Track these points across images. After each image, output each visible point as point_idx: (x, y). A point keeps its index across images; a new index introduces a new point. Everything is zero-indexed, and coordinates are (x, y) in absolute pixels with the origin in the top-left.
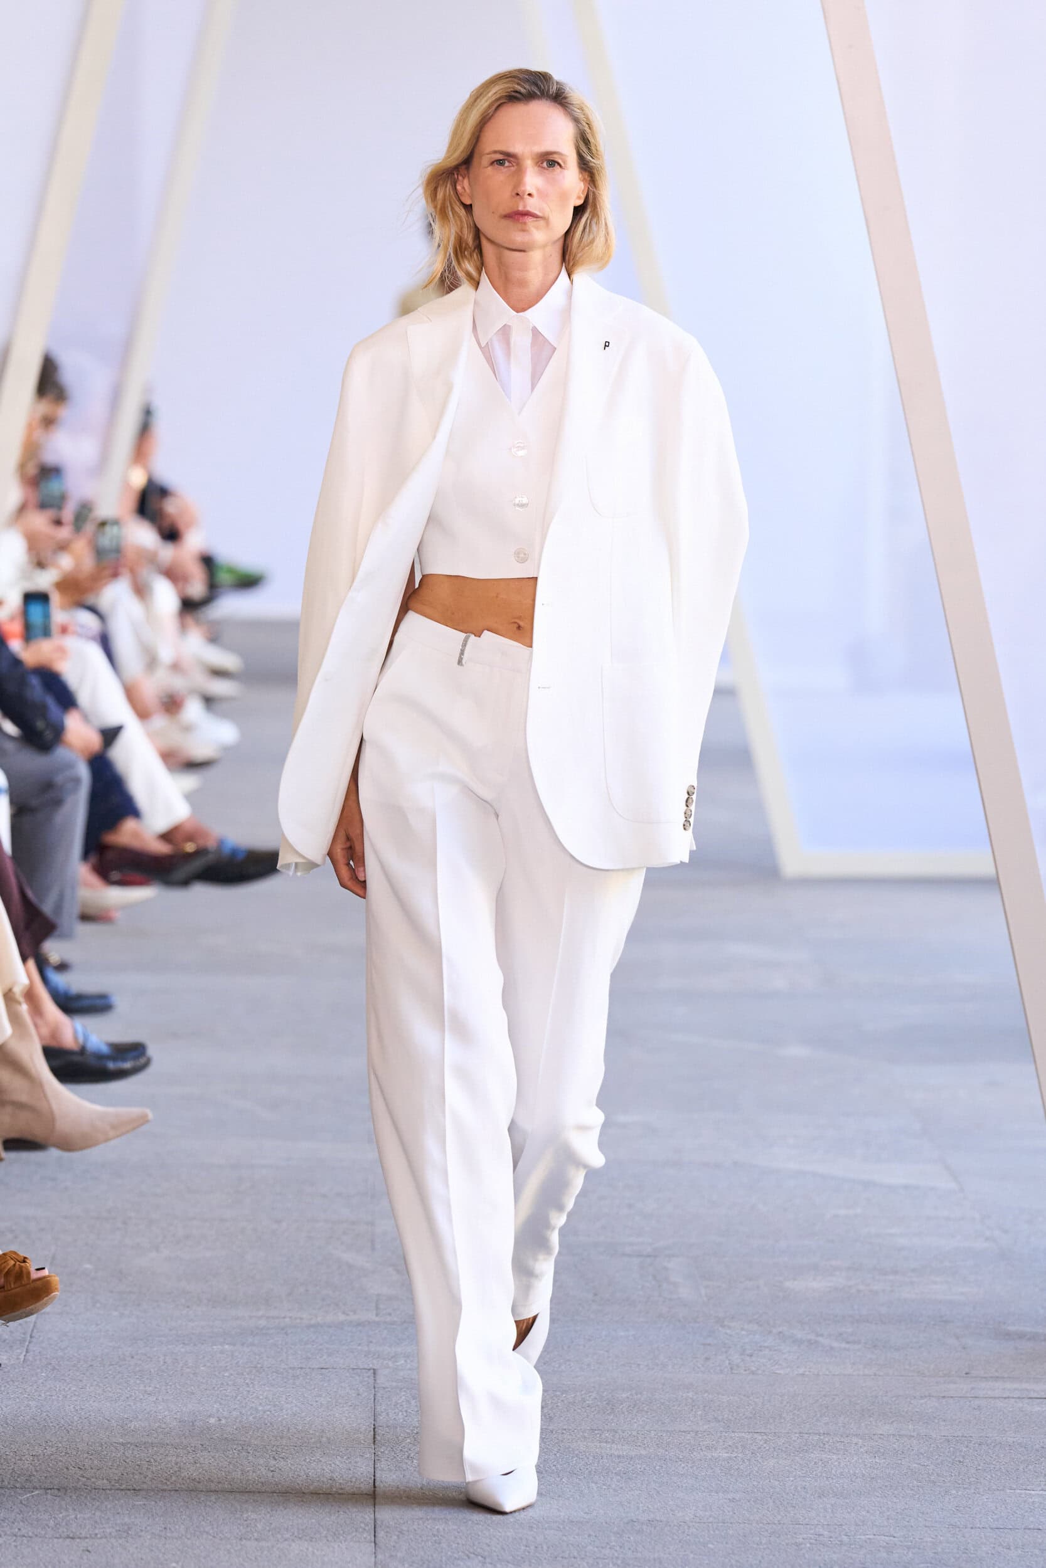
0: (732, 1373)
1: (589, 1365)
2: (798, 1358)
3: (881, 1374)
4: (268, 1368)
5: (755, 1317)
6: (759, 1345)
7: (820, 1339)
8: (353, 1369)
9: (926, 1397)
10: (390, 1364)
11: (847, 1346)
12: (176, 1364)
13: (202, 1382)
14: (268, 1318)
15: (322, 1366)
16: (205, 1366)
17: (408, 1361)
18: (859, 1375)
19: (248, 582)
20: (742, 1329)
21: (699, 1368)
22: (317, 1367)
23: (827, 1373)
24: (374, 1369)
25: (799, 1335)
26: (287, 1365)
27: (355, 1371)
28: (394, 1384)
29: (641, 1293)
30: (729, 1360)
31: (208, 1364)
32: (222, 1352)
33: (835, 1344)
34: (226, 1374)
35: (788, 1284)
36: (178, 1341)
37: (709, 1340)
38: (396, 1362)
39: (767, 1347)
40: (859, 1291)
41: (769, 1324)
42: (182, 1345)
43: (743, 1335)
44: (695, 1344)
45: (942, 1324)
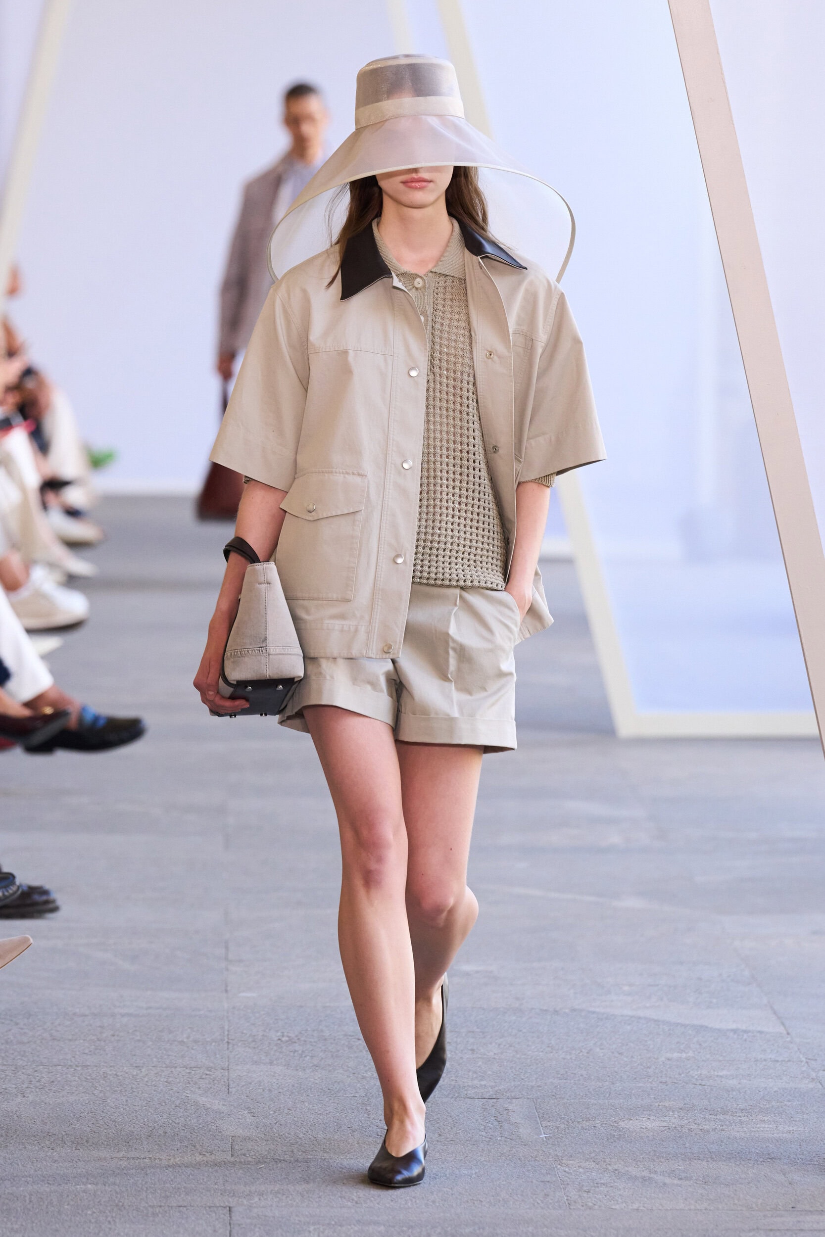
0: (570, 1209)
1: (434, 1202)
2: (633, 1194)
3: (712, 1208)
4: (129, 1206)
5: (593, 1155)
6: (595, 1182)
7: (654, 1176)
8: (210, 1207)
9: (754, 1230)
10: (245, 1202)
11: (680, 1182)
12: (41, 1203)
13: (66, 1220)
14: (129, 1159)
15: (180, 1204)
16: (68, 1205)
17: (262, 1198)
18: (690, 1210)
20: (579, 1167)
21: (538, 1204)
22: (175, 1205)
23: (660, 1208)
24: (230, 1208)
25: (634, 1171)
26: (147, 1203)
27: (212, 1209)
28: (248, 1221)
29: (483, 1133)
30: (567, 1196)
31: (72, 1203)
32: (84, 1191)
33: (668, 1181)
34: (89, 1212)
35: (622, 1124)
36: (43, 1181)
37: (548, 1178)
38: (251, 1200)
39: (604, 1184)
40: (690, 1130)
41: (605, 1162)
42: (47, 1185)
43: (580, 1173)
44: (534, 1181)
45: (769, 1160)
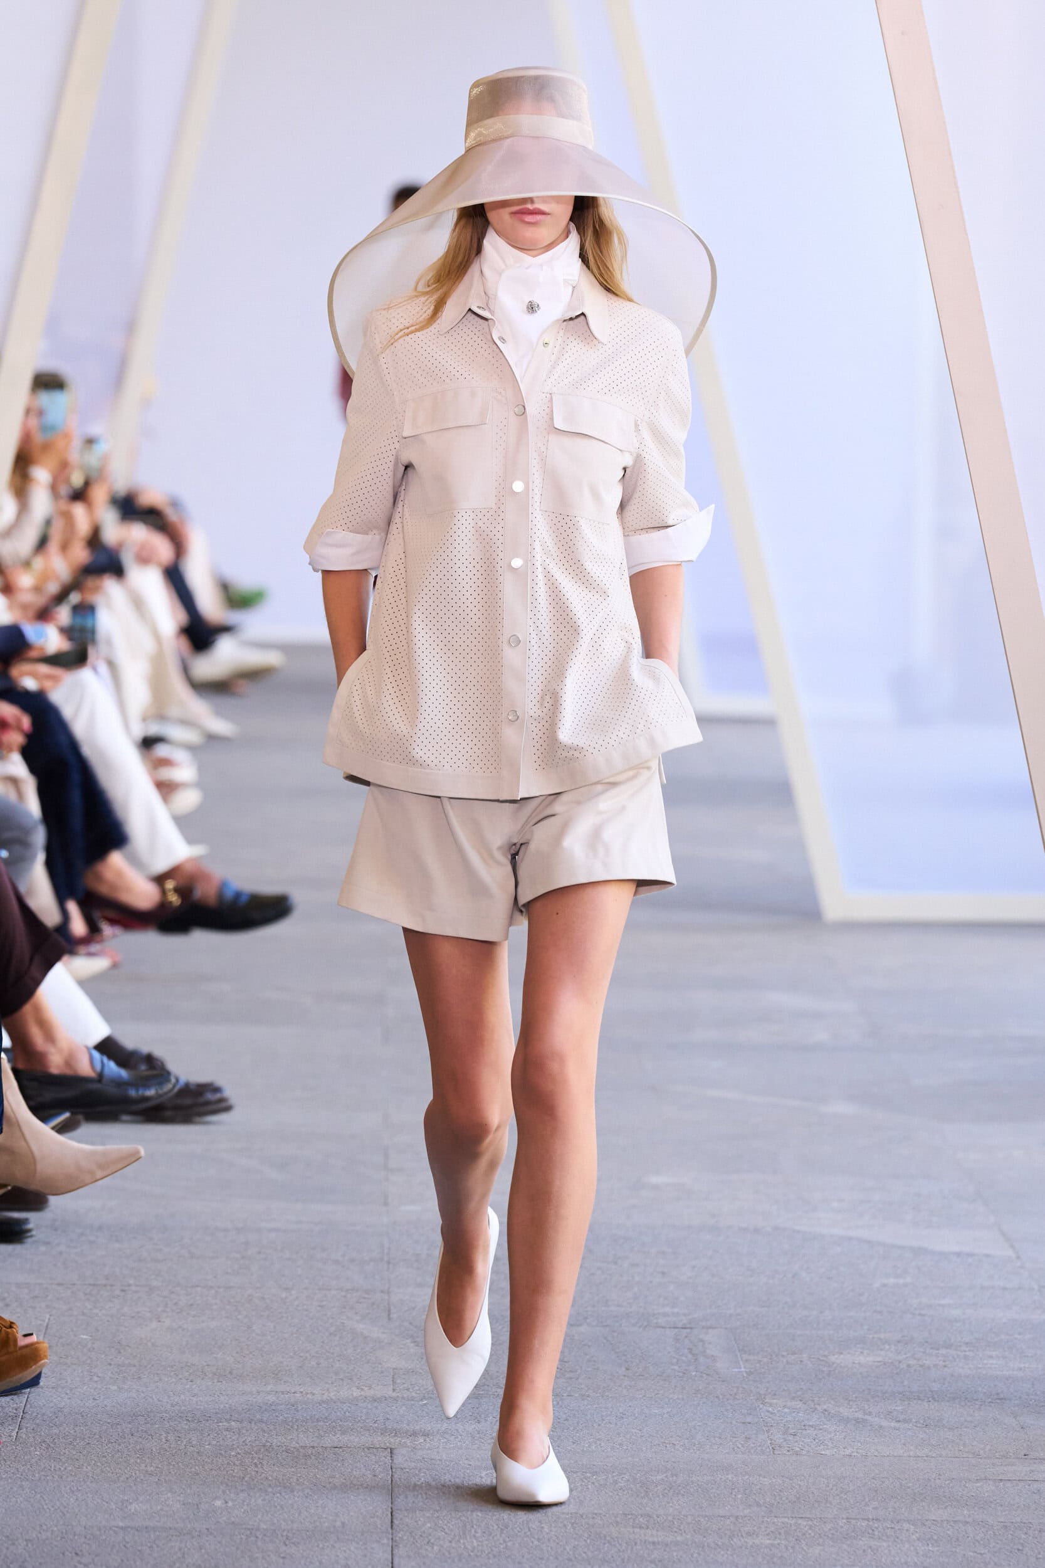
0: (774, 1454)
1: (621, 1445)
2: (845, 1438)
3: (934, 1455)
4: (279, 1446)
5: (799, 1393)
6: (803, 1424)
7: (868, 1417)
8: (369, 1448)
9: (981, 1480)
10: (409, 1442)
11: (897, 1425)
12: (179, 1442)
14: (277, 1393)
15: (336, 1445)
17: (427, 1440)
18: (910, 1456)
20: (785, 1407)
21: (739, 1448)
23: (876, 1453)
24: (391, 1448)
25: (845, 1412)
26: (298, 1443)
27: (371, 1450)
28: (413, 1464)
29: (676, 1368)
30: (771, 1440)
31: (214, 1442)
33: (884, 1423)
34: (233, 1453)
35: (833, 1358)
37: (749, 1419)
38: (415, 1440)
39: (812, 1426)
40: (909, 1366)
41: (813, 1401)
43: (786, 1413)
44: (734, 1422)
45: (998, 1401)
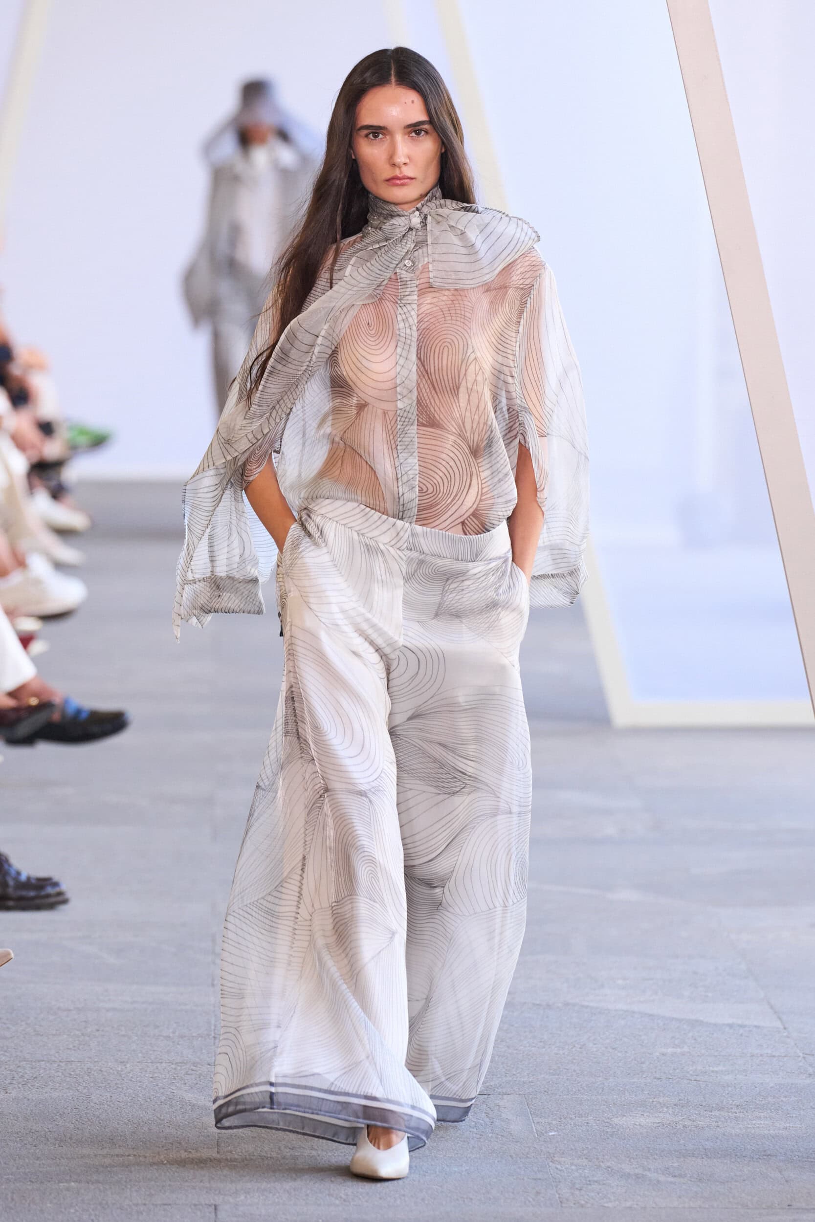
0: (562, 1207)
1: (423, 1200)
2: (626, 1192)
3: (707, 1206)
5: (585, 1152)
6: (588, 1179)
7: (648, 1173)
8: (195, 1205)
10: (231, 1200)
11: (674, 1180)
12: (24, 1201)
13: (48, 1218)
14: (112, 1156)
15: (164, 1203)
17: (248, 1196)
18: (684, 1208)
19: (98, 442)
20: (572, 1164)
21: (529, 1201)
22: (160, 1203)
23: (654, 1205)
24: (215, 1206)
25: (627, 1168)
26: (131, 1201)
27: (197, 1207)
28: (234, 1219)
29: (475, 1130)
30: (559, 1194)
31: (55, 1201)
32: (68, 1189)
33: (662, 1178)
34: (72, 1211)
35: (616, 1121)
37: (539, 1176)
38: (237, 1198)
39: (596, 1182)
40: (684, 1126)
41: (598, 1159)
42: (29, 1183)
43: (572, 1170)
44: (525, 1178)
45: (765, 1157)
